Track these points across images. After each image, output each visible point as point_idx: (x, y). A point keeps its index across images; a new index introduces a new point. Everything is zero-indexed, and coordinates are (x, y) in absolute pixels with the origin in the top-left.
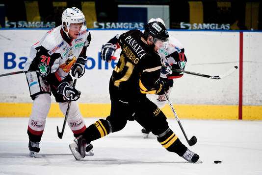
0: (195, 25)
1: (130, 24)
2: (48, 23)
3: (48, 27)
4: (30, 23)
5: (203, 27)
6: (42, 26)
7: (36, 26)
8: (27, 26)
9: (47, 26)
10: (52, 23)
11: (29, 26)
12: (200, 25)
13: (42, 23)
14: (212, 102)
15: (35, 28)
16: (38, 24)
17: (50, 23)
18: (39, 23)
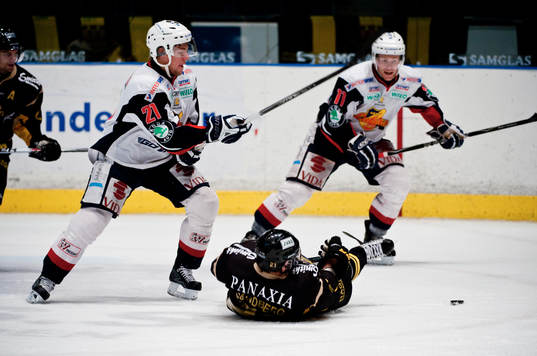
0: (322, 56)
1: (212, 54)
2: (73, 53)
3: (73, 60)
4: (41, 53)
5: (335, 59)
6: (63, 59)
7: (53, 58)
8: (36, 59)
9: (70, 58)
10: (80, 53)
11: (41, 59)
12: (330, 55)
13: (63, 53)
14: (350, 186)
15: (51, 62)
16: (56, 55)
17: (77, 53)
18: (58, 52)
